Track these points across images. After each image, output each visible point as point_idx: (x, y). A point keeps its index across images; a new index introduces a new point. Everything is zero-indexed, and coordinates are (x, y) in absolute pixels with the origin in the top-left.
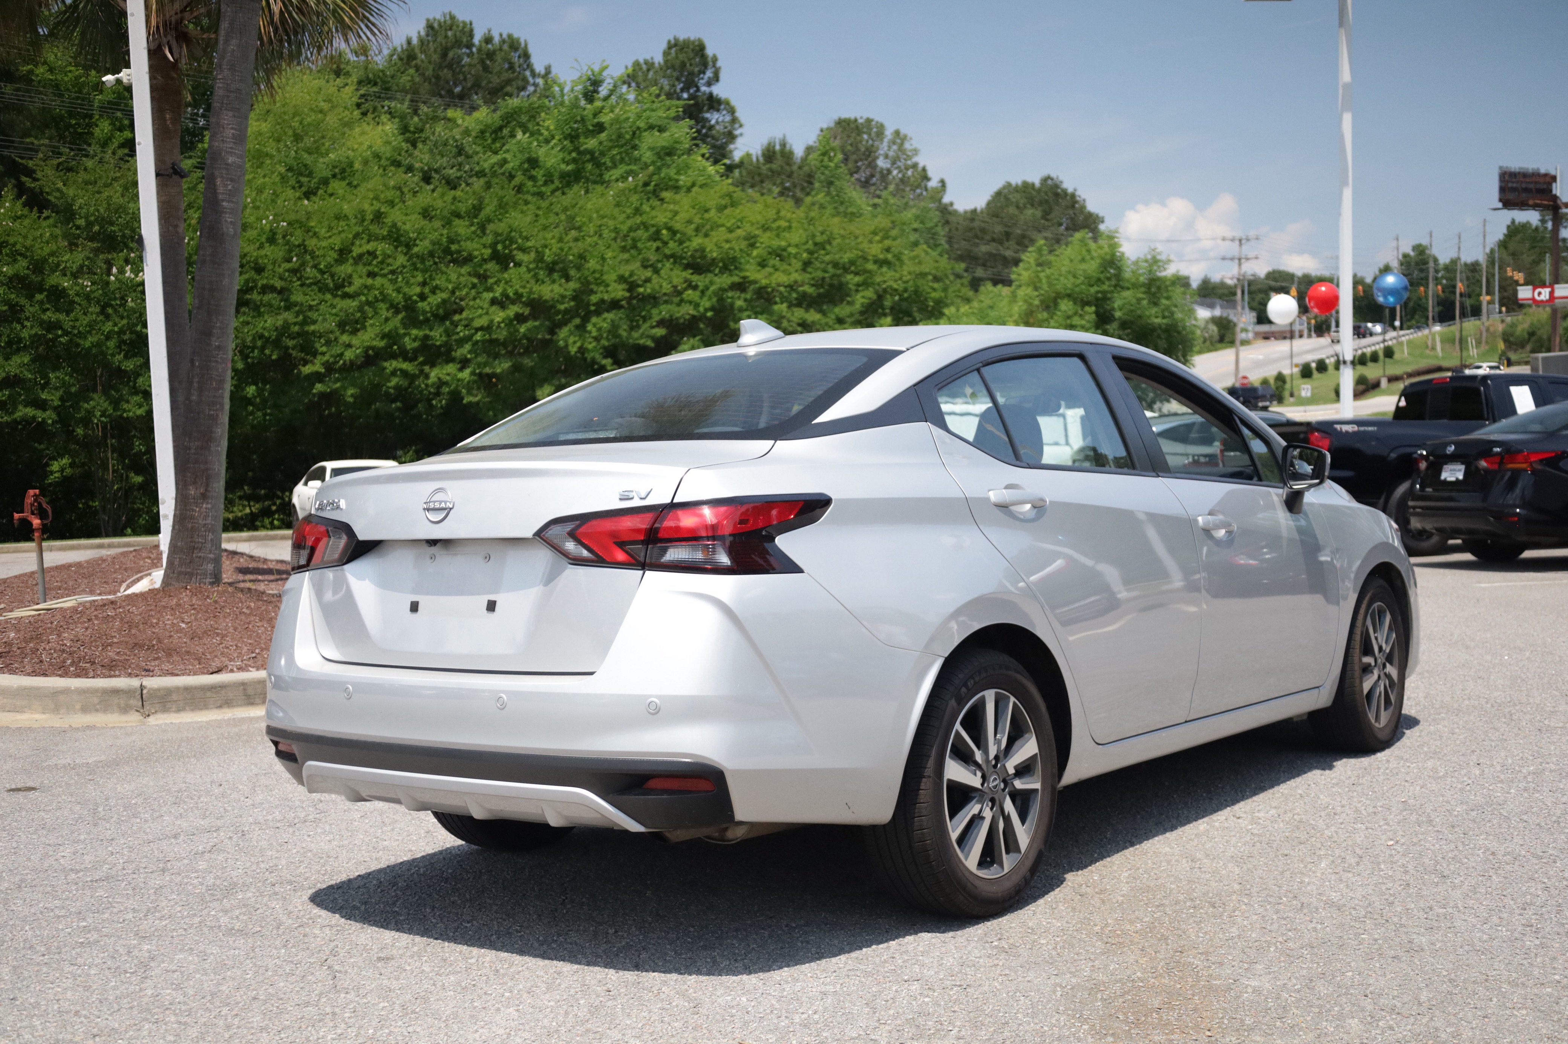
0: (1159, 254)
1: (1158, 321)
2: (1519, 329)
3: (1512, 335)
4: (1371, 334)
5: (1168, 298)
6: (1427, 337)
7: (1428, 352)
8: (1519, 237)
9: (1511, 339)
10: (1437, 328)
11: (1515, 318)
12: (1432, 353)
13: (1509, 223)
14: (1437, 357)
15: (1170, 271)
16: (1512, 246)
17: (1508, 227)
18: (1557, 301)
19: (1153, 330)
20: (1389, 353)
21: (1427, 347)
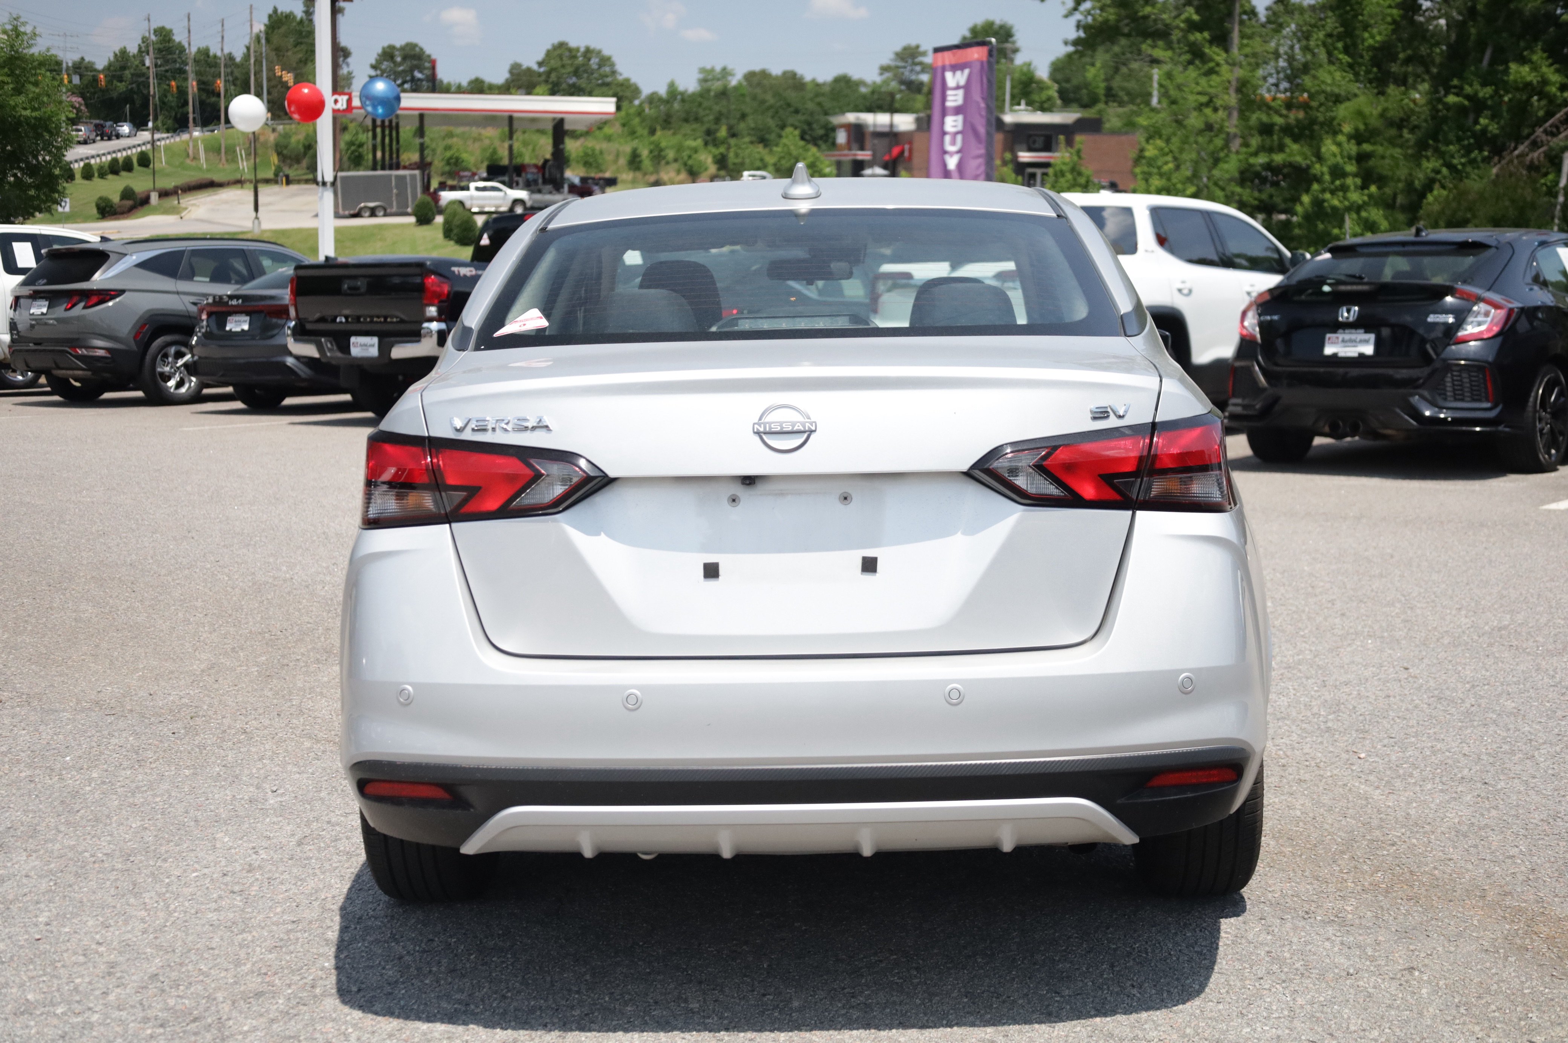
0: (24, 24)
1: (28, 113)
2: (293, 140)
3: (286, 147)
4: (118, 136)
5: (36, 84)
6: (187, 143)
7: (188, 161)
8: (283, 30)
9: (285, 152)
10: (196, 134)
11: (288, 127)
12: (194, 164)
13: (270, 11)
14: (200, 169)
15: (37, 49)
16: (276, 39)
17: (270, 16)
18: (355, 111)
19: (19, 123)
20: (144, 160)
21: (188, 155)
